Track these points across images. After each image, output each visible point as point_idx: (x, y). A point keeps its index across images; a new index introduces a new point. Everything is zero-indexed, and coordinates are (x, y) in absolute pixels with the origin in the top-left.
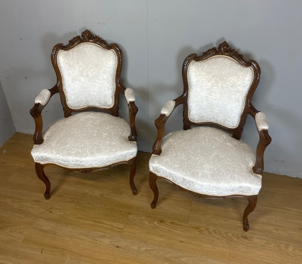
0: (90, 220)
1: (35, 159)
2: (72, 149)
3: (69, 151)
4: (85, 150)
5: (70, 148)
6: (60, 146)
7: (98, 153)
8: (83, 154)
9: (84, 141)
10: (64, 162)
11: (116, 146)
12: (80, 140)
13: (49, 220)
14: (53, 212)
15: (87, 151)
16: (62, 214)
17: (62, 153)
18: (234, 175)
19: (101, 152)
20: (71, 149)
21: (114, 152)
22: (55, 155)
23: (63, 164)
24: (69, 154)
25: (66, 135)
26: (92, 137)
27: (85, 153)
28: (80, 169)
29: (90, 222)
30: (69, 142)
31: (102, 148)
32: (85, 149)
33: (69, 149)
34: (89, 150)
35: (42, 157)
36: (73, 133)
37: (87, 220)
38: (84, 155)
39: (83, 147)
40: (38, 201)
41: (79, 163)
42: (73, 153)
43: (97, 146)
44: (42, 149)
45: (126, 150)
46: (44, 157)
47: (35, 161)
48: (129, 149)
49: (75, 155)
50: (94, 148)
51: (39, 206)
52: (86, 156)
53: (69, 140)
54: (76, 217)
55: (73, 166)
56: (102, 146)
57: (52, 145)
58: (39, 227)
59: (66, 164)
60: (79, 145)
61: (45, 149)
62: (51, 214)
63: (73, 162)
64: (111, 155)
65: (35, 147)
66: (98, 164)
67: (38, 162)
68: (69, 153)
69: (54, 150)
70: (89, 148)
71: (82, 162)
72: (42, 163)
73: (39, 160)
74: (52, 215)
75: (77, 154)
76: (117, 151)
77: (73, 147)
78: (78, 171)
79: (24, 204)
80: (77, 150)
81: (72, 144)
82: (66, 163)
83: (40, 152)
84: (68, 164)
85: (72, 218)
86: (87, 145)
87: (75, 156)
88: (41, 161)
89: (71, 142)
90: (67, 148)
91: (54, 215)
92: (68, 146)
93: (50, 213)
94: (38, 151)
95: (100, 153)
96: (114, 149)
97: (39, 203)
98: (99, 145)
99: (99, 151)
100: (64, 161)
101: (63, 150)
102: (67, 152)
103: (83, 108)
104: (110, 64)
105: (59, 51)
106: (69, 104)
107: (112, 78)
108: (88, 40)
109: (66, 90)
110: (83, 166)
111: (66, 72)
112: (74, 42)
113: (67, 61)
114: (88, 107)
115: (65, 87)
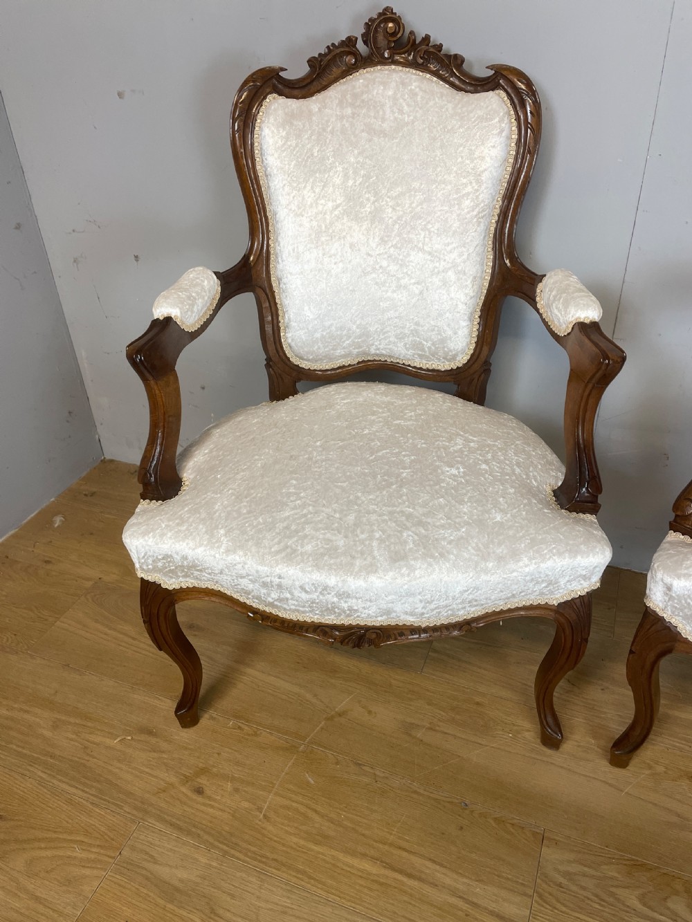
0: (364, 855)
1: (137, 566)
2: (304, 529)
3: (290, 537)
4: (362, 542)
5: (293, 527)
6: (249, 512)
7: (423, 556)
8: (353, 557)
9: (358, 498)
10: (264, 591)
11: (511, 533)
12: (338, 491)
13: (189, 833)
14: (208, 792)
15: (375, 544)
16: (246, 804)
17: (258, 544)
19: (442, 555)
20: (297, 532)
21: (500, 559)
22: (228, 551)
23: (258, 598)
24: (291, 556)
25: (277, 467)
26: (393, 480)
27: (362, 553)
28: (334, 627)
29: (366, 866)
30: (289, 495)
31: (444, 539)
32: (363, 536)
33: (287, 528)
35: (166, 557)
36: (310, 459)
37: (353, 853)
38: (358, 562)
39: (356, 525)
40: (150, 732)
41: (335, 599)
42: (309, 548)
43: (420, 523)
44: (169, 521)
45: (560, 554)
46: (177, 558)
47: (140, 574)
48: (574, 552)
49: (318, 560)
50: (405, 534)
51: (155, 755)
52: (371, 569)
53: (292, 490)
54: (304, 828)
55: (304, 613)
56: (443, 526)
57: (217, 507)
58: (146, 865)
59: (270, 599)
60: (335, 511)
61: (182, 522)
62: (200, 799)
63: (306, 592)
64: (486, 571)
65: (144, 511)
66: (419, 610)
67: (150, 578)
68: (287, 547)
69: (222, 532)
70: (384, 531)
71: (348, 596)
72: (170, 583)
73: (155, 569)
74: (204, 805)
75: (323, 555)
76: (515, 555)
77: (307, 523)
78: (324, 633)
79: (98, 739)
80: (328, 536)
81: (304, 506)
82: (274, 595)
83: (162, 535)
84: (280, 600)
85: (287, 832)
86: (374, 517)
87: (318, 567)
88: (165, 574)
89: (300, 498)
90: (280, 526)
91: (212, 807)
92: (286, 513)
93: (195, 796)
94: (153, 530)
95: (432, 556)
96: (500, 544)
97: (153, 740)
98: (429, 520)
99: (430, 549)
100: (265, 585)
101: (260, 531)
102: (279, 543)
103: (344, 366)
104: (483, 158)
105: (265, 98)
106: (293, 344)
107: (482, 227)
108: (391, 56)
109: (284, 280)
110: (349, 616)
111: (289, 194)
112: (328, 65)
113: (297, 145)
114: (363, 361)
115: (280, 266)
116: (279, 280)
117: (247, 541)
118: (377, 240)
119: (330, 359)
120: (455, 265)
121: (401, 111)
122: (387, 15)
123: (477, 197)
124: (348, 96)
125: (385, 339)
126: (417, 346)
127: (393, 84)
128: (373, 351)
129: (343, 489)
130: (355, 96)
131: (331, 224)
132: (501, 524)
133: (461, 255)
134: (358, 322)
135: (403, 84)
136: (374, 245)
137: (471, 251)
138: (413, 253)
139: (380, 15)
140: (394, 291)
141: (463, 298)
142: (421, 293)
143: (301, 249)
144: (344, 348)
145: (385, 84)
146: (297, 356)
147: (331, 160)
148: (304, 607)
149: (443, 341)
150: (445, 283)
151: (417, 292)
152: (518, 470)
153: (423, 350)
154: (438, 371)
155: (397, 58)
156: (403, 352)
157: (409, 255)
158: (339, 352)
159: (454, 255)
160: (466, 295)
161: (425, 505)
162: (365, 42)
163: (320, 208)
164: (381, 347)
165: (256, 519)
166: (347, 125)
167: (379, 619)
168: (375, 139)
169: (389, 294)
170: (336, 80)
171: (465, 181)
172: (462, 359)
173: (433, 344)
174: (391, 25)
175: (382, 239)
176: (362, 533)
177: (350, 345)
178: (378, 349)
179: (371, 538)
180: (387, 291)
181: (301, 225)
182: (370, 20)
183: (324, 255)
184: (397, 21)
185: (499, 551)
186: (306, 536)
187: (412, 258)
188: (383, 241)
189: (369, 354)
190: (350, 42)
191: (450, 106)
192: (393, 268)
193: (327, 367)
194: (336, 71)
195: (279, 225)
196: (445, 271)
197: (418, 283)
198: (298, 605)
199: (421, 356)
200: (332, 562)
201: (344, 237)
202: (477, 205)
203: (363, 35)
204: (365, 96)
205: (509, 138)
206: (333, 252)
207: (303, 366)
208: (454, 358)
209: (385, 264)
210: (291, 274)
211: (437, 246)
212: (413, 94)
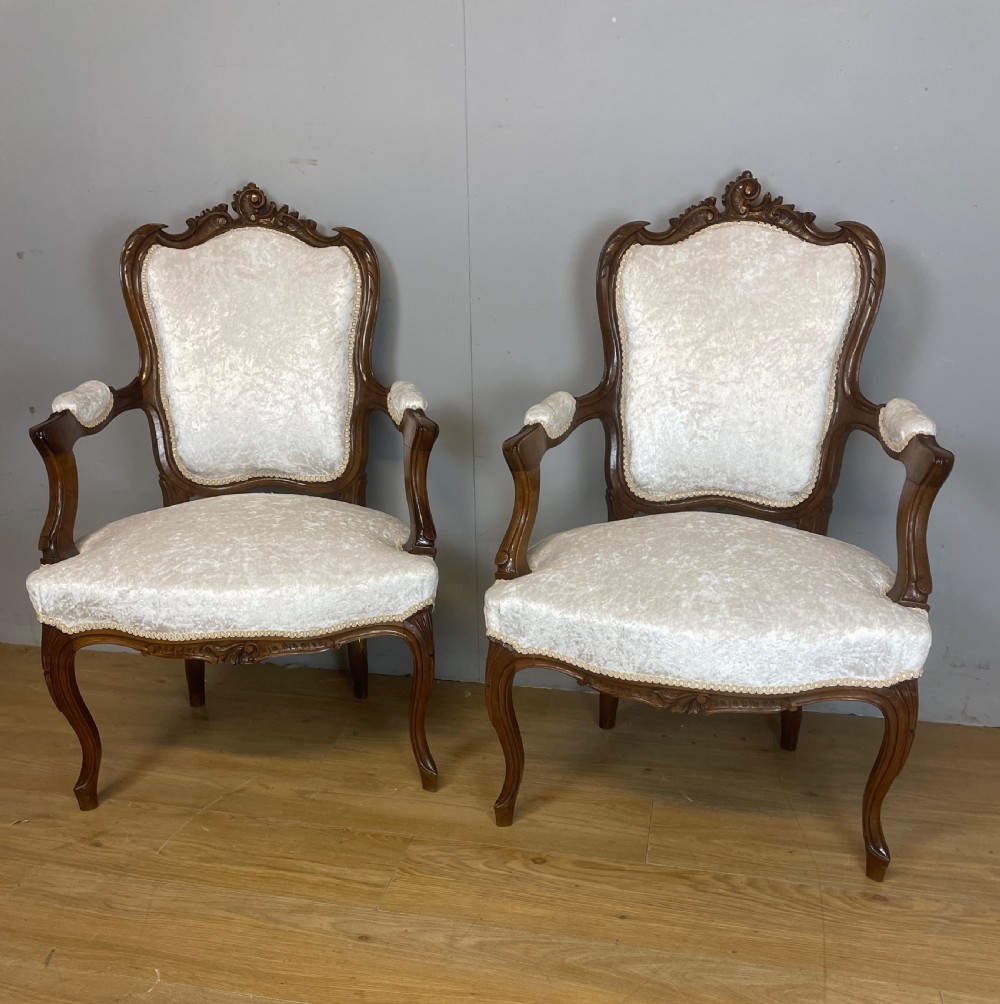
2: (186, 559)
3: (174, 565)
4: (236, 564)
5: (177, 559)
6: (140, 553)
7: (285, 571)
8: (228, 574)
10: (154, 614)
12: (217, 537)
15: (246, 565)
17: (147, 573)
18: (821, 599)
19: (300, 570)
20: (180, 561)
22: (121, 582)
23: (149, 623)
25: (166, 527)
26: (265, 529)
27: (235, 571)
30: (174, 541)
31: (302, 560)
32: (236, 561)
33: (172, 560)
34: (250, 562)
35: (66, 596)
36: (194, 522)
39: (230, 555)
40: (46, 816)
42: (189, 570)
43: (284, 551)
45: (394, 570)
46: (77, 595)
47: (42, 620)
48: (405, 568)
49: (198, 578)
50: (271, 558)
51: (52, 828)
53: (177, 538)
55: (190, 630)
56: (302, 553)
57: (111, 554)
59: (160, 624)
60: (213, 548)
61: (80, 565)
64: (336, 582)
66: (286, 619)
67: (50, 622)
68: (172, 571)
69: (116, 567)
70: (253, 557)
72: (69, 626)
73: (57, 612)
77: (190, 555)
78: (209, 651)
80: (207, 561)
81: (187, 546)
82: (163, 616)
83: (63, 576)
84: (168, 619)
86: (246, 549)
87: (198, 583)
88: (65, 617)
89: (184, 542)
90: (165, 559)
92: (172, 551)
94: (54, 574)
95: (293, 572)
96: (347, 564)
98: (292, 549)
99: (291, 566)
101: (148, 564)
102: (165, 569)
103: (235, 483)
104: (333, 296)
105: (150, 247)
106: (184, 457)
107: (340, 352)
108: (257, 219)
109: (172, 397)
110: (227, 627)
111: (172, 323)
112: (204, 224)
113: (178, 283)
114: (253, 478)
115: (168, 385)
116: (168, 397)
117: (138, 571)
118: (253, 360)
119: (221, 473)
120: (320, 383)
121: (265, 260)
122: (251, 189)
123: (333, 326)
124: (221, 248)
125: (269, 451)
126: (298, 457)
127: (257, 240)
128: (260, 466)
129: (221, 536)
130: (227, 247)
131: (212, 347)
132: (349, 551)
133: (324, 373)
134: (242, 436)
135: (266, 239)
136: (250, 365)
137: (333, 370)
138: (284, 373)
139: (245, 188)
140: (271, 406)
141: (331, 411)
142: (295, 407)
143: (186, 368)
144: (233, 461)
145: (251, 239)
146: (188, 469)
147: (208, 296)
148: (188, 622)
149: (319, 451)
150: (315, 398)
151: (292, 406)
152: (371, 528)
153: (305, 462)
154: (322, 483)
155: (261, 221)
156: (288, 464)
157: (281, 374)
158: (229, 466)
159: (319, 373)
160: (334, 408)
161: (289, 541)
162: (235, 209)
163: (201, 334)
164: (267, 459)
165: (145, 556)
166: (221, 269)
167: (253, 629)
168: (245, 280)
169: (268, 409)
170: (211, 236)
171: (321, 313)
172: (340, 469)
173: (312, 455)
174: (254, 196)
175: (256, 361)
176: (235, 558)
177: (238, 459)
178: (264, 462)
179: (243, 561)
180: (265, 406)
181: (185, 348)
182: (237, 192)
183: (207, 374)
184: (260, 193)
185: (346, 567)
186: (188, 563)
187: (284, 377)
188: (257, 363)
189: (257, 471)
190: (222, 208)
191: (304, 256)
192: (269, 385)
193: (219, 483)
194: (211, 230)
195: (165, 349)
196: (314, 387)
197: (292, 398)
198: (183, 622)
199: (304, 468)
200: (210, 577)
201: (224, 359)
202: (333, 333)
203: (233, 204)
204: (234, 248)
205: (355, 281)
206: (214, 371)
207: (196, 481)
208: (332, 469)
209: (261, 382)
210: (178, 391)
211: (304, 366)
212: (274, 247)
